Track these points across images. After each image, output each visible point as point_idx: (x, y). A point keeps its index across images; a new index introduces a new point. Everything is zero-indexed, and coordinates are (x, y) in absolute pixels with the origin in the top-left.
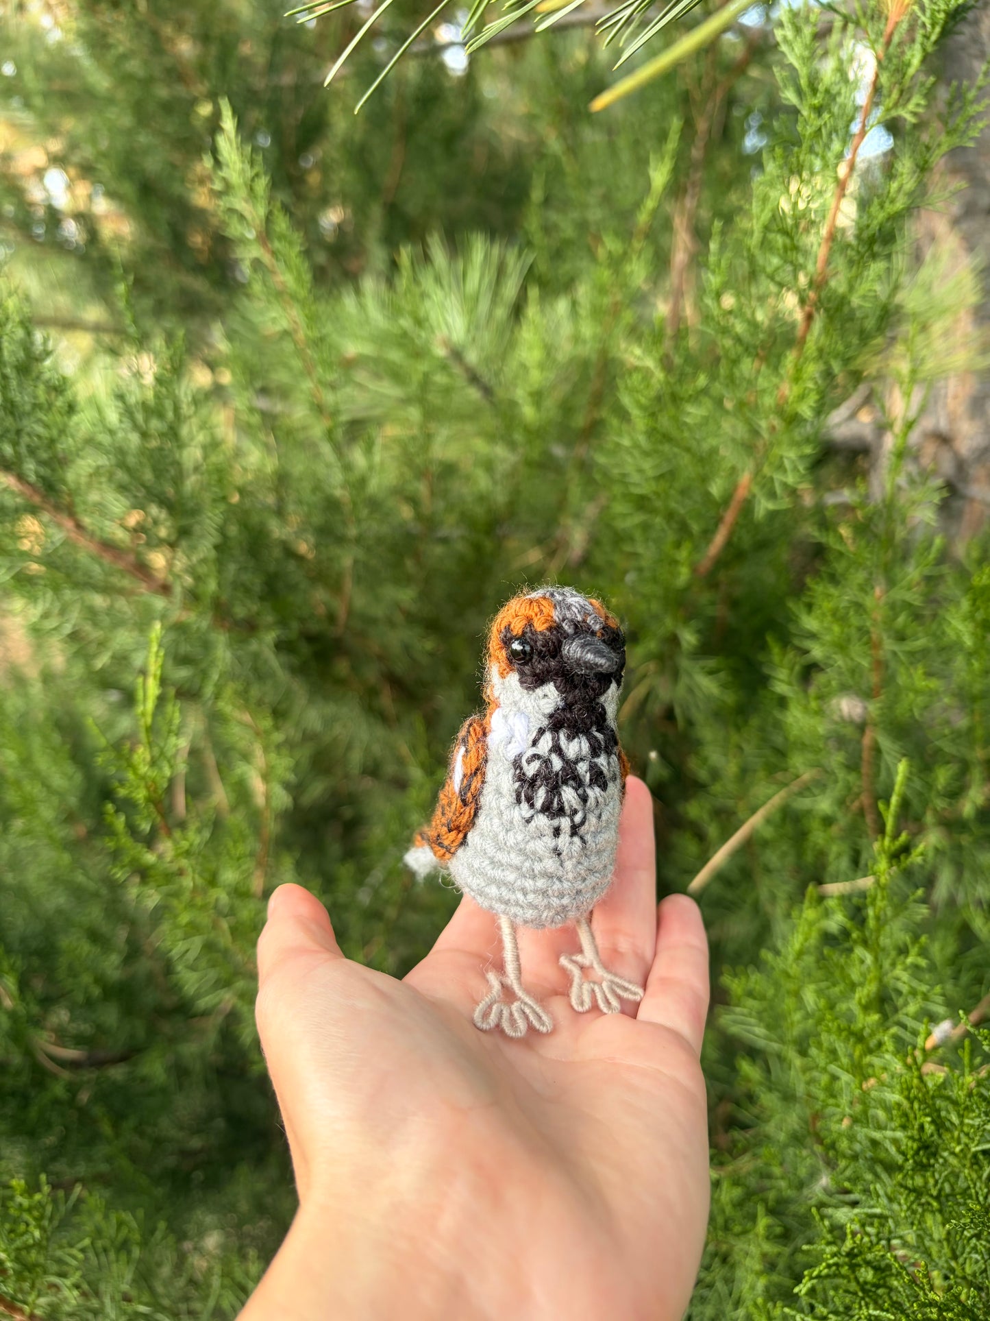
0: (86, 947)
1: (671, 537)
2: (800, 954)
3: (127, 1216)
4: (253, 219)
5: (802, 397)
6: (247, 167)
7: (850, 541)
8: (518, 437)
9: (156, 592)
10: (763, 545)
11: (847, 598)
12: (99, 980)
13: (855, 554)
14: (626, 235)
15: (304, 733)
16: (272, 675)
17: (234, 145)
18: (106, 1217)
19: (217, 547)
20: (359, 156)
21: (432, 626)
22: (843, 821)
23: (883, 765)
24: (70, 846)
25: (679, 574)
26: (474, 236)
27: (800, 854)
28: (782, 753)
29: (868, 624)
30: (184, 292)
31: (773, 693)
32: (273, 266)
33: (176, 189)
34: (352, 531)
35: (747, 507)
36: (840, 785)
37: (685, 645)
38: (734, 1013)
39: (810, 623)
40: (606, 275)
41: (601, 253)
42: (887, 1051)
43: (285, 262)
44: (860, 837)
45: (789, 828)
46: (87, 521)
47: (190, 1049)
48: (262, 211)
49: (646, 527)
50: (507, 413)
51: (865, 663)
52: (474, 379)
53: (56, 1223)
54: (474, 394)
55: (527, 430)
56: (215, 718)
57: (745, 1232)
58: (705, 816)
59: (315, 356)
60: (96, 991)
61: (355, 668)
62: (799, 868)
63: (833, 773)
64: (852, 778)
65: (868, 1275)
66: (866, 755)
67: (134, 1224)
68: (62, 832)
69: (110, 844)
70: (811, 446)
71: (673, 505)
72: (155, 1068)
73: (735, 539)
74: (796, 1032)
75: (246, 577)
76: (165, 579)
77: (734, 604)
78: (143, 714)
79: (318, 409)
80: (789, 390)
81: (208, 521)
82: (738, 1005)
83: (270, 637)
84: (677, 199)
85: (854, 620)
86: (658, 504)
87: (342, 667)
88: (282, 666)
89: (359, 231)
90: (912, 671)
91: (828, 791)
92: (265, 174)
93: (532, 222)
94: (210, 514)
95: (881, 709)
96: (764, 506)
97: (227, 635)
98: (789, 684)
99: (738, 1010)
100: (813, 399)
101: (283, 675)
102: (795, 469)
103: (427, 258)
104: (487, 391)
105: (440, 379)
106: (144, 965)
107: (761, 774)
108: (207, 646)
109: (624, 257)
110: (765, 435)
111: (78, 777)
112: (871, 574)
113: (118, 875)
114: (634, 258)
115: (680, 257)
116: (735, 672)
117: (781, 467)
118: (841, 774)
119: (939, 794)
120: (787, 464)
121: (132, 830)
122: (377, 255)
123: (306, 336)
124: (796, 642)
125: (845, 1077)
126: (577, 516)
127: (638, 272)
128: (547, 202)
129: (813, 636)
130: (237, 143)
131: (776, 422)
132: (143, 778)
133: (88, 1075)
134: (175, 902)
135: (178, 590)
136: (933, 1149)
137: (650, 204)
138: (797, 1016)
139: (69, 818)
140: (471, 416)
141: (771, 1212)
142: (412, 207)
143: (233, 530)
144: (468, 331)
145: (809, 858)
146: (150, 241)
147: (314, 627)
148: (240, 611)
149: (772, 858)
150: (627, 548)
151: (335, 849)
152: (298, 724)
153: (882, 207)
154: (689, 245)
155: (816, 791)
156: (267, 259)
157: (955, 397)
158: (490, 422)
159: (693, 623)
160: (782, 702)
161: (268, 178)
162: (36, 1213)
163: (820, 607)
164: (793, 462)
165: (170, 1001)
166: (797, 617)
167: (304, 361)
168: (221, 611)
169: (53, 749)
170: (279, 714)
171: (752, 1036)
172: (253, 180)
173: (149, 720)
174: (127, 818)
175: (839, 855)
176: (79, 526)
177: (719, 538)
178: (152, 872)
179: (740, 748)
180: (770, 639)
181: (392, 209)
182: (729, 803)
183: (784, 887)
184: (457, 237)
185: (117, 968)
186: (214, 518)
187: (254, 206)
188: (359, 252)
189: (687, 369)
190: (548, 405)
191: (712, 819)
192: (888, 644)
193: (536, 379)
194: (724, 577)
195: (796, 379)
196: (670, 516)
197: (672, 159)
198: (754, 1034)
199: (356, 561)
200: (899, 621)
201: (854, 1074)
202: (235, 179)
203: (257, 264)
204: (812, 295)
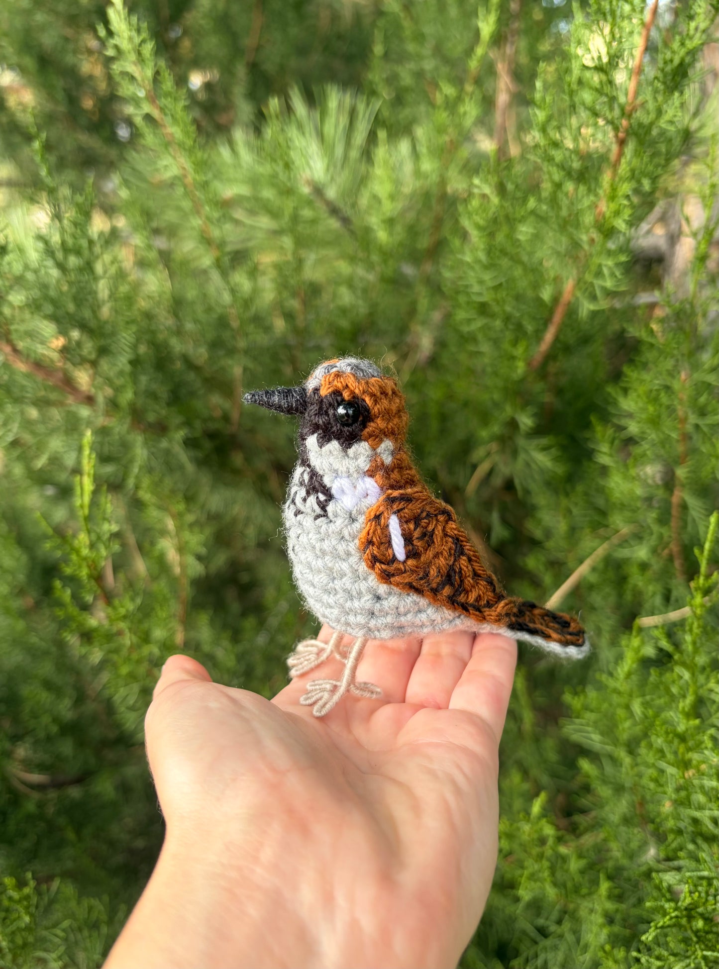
0: (45, 697)
1: (509, 336)
2: (628, 675)
3: (95, 902)
4: (143, 80)
5: (617, 213)
6: (134, 34)
7: (660, 334)
8: (375, 258)
9: (82, 403)
10: (585, 340)
11: (657, 382)
12: (56, 720)
13: (664, 345)
14: (458, 81)
15: (208, 515)
16: (181, 467)
17: (123, 17)
18: (79, 903)
19: (131, 362)
20: (223, 23)
22: (656, 565)
23: (689, 519)
24: (24, 614)
25: (517, 367)
26: (329, 87)
27: (620, 595)
28: (603, 513)
29: (676, 403)
30: (81, 149)
31: (596, 463)
32: (162, 119)
33: (70, 59)
34: (242, 344)
35: (571, 312)
36: (654, 537)
37: (522, 427)
38: (575, 724)
39: (628, 404)
40: (443, 116)
41: (439, 99)
42: (706, 748)
43: (172, 116)
44: (671, 578)
45: (611, 574)
46: (21, 345)
48: (149, 73)
49: (486, 328)
50: (364, 238)
51: (674, 435)
52: (334, 211)
53: (42, 909)
54: (334, 224)
55: (382, 251)
56: (137, 504)
57: (590, 894)
58: (542, 568)
59: (203, 197)
60: (54, 729)
61: (247, 460)
62: (618, 606)
63: (649, 527)
64: (665, 531)
65: (700, 924)
66: (675, 512)
67: (101, 908)
68: (17, 604)
69: (60, 613)
70: (625, 255)
71: (508, 309)
72: (106, 787)
73: (562, 337)
74: (625, 736)
75: (154, 386)
76: (89, 391)
77: (559, 392)
78: (82, 506)
79: (206, 241)
80: (605, 207)
81: (123, 341)
82: (578, 717)
83: (180, 435)
84: (499, 48)
85: (664, 399)
86: (496, 309)
87: (237, 459)
88: (191, 460)
89: (227, 92)
90: (715, 440)
91: (645, 542)
92: (151, 39)
93: (376, 75)
94: (124, 335)
95: (689, 472)
96: (586, 307)
97: (143, 436)
98: (611, 455)
99: (577, 721)
100: (627, 214)
101: (190, 468)
102: (613, 275)
103: (289, 109)
104: (346, 221)
105: (307, 213)
106: (90, 707)
107: (587, 531)
108: (125, 446)
109: (459, 99)
110: (586, 247)
111: (24, 558)
112: (677, 361)
113: (68, 638)
114: (467, 100)
115: (502, 98)
116: (563, 448)
117: (599, 274)
118: (655, 528)
120: (606, 271)
121: (77, 601)
122: (244, 109)
123: (194, 180)
124: (615, 421)
125: (671, 770)
126: (425, 322)
127: (470, 110)
128: (386, 56)
129: (630, 416)
130: (124, 15)
131: (595, 235)
132: (85, 559)
133: (52, 794)
134: (115, 657)
135: (100, 399)
137: (480, 51)
138: (627, 724)
139: (21, 592)
140: (333, 241)
141: (610, 878)
142: (269, 67)
143: (142, 349)
144: (328, 169)
145: (628, 597)
146: (49, 106)
147: (213, 426)
148: (151, 417)
149: (596, 599)
150: (471, 348)
151: (235, 607)
152: (203, 507)
153: (683, 44)
154: (510, 86)
155: (632, 543)
156: (156, 114)
158: (350, 246)
159: (529, 408)
160: (604, 471)
161: (153, 43)
162: (25, 903)
163: (636, 390)
164: (610, 268)
165: (112, 735)
166: (615, 399)
167: (193, 201)
168: (137, 415)
170: (190, 499)
171: (589, 741)
172: (140, 45)
173: (86, 511)
174: (73, 592)
175: (654, 594)
176: (15, 350)
177: (549, 336)
178: (95, 634)
179: (569, 511)
180: (593, 419)
181: (254, 68)
182: (560, 555)
183: (607, 621)
184: (315, 89)
185: (69, 710)
186: (128, 337)
187: (143, 69)
188: (229, 107)
189: (519, 194)
190: (399, 228)
191: (547, 570)
192: (693, 419)
193: (389, 208)
194: (552, 368)
195: (612, 198)
196: (507, 319)
197: (496, 10)
198: (592, 740)
199: (245, 369)
200: (702, 399)
201: (678, 768)
202: (125, 45)
203: (148, 118)
204: (624, 122)
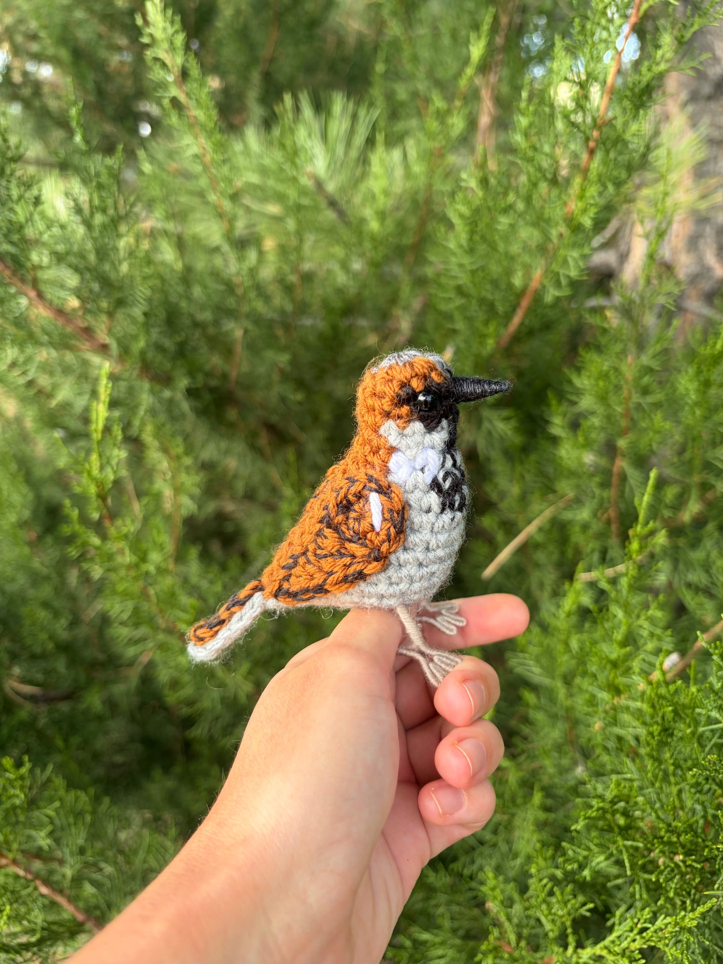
0: (43, 615)
1: (481, 316)
3: (81, 794)
4: (173, 67)
5: (584, 211)
6: (168, 25)
7: (613, 321)
8: (367, 245)
9: (95, 350)
10: (548, 326)
11: (608, 363)
12: (51, 637)
13: (616, 330)
14: (449, 98)
15: (202, 463)
16: (182, 416)
17: (159, 9)
18: (67, 792)
19: (145, 314)
20: (243, 35)
21: (300, 384)
22: (596, 526)
23: (627, 486)
25: (487, 344)
26: (335, 93)
27: (563, 553)
28: (551, 479)
29: (622, 383)
31: (549, 433)
32: (187, 102)
34: (245, 308)
35: (538, 297)
36: (596, 500)
38: (519, 658)
39: (582, 381)
40: (433, 125)
41: (431, 110)
42: (635, 672)
43: (197, 100)
44: (607, 539)
45: (555, 534)
46: (47, 291)
47: (119, 689)
48: (179, 60)
49: (462, 309)
50: (358, 227)
51: (619, 409)
52: (333, 203)
54: (330, 215)
55: (373, 238)
57: (524, 804)
58: (495, 526)
59: (219, 175)
60: (50, 646)
61: (241, 415)
62: (560, 563)
63: (591, 491)
64: (605, 494)
66: (615, 480)
67: (87, 801)
71: (485, 293)
72: (94, 700)
74: (562, 669)
75: (165, 340)
76: (105, 341)
78: (96, 431)
79: (220, 214)
80: (575, 206)
81: (140, 294)
82: (522, 652)
83: (183, 382)
84: (484, 75)
85: (613, 379)
86: (472, 291)
87: (232, 414)
88: (191, 409)
89: (241, 97)
90: (653, 416)
91: (586, 506)
92: (183, 31)
93: (376, 91)
94: (141, 288)
95: (630, 443)
96: (551, 294)
97: (150, 383)
98: (563, 427)
99: (521, 655)
100: (592, 212)
101: (191, 417)
102: (576, 264)
104: (341, 214)
106: (83, 631)
107: (537, 495)
108: (134, 392)
109: (449, 112)
110: (555, 240)
111: (31, 496)
112: (626, 345)
113: (73, 553)
114: (455, 112)
115: (484, 120)
116: (522, 419)
117: (565, 262)
118: (597, 491)
119: (667, 506)
120: (570, 260)
121: (84, 519)
122: (256, 111)
123: (213, 159)
124: (569, 396)
125: (604, 696)
126: (406, 308)
127: (457, 123)
128: (386, 74)
129: (583, 392)
130: (161, 8)
131: (564, 230)
132: (94, 479)
133: (43, 709)
134: (113, 576)
135: (114, 347)
136: (670, 731)
137: (468, 73)
138: (565, 658)
139: (26, 525)
140: (328, 230)
141: (543, 790)
142: (281, 77)
144: (329, 166)
147: (214, 382)
149: (541, 556)
150: (448, 325)
152: (198, 455)
153: (650, 69)
154: (492, 110)
155: (575, 506)
156: (182, 98)
157: (677, 236)
158: (345, 234)
160: (555, 440)
161: (185, 34)
162: (21, 783)
163: (588, 370)
164: (574, 259)
165: (103, 656)
166: (569, 378)
167: (209, 178)
168: (147, 368)
169: (11, 474)
170: (188, 444)
171: (530, 674)
172: (173, 35)
173: (100, 435)
174: (80, 512)
175: (593, 551)
176: (41, 296)
177: (516, 320)
179: (523, 477)
180: (550, 394)
181: (267, 76)
182: (512, 516)
183: (550, 576)
184: (322, 95)
185: (64, 630)
186: (144, 291)
187: (173, 56)
188: (242, 109)
189: (500, 190)
190: (389, 222)
191: (499, 528)
192: (636, 398)
193: (382, 202)
194: (517, 349)
195: (581, 197)
196: (482, 301)
197: (486, 37)
198: (532, 673)
199: (246, 332)
200: (646, 380)
201: (609, 692)
202: (159, 34)
203: (175, 102)
204: (595, 134)
